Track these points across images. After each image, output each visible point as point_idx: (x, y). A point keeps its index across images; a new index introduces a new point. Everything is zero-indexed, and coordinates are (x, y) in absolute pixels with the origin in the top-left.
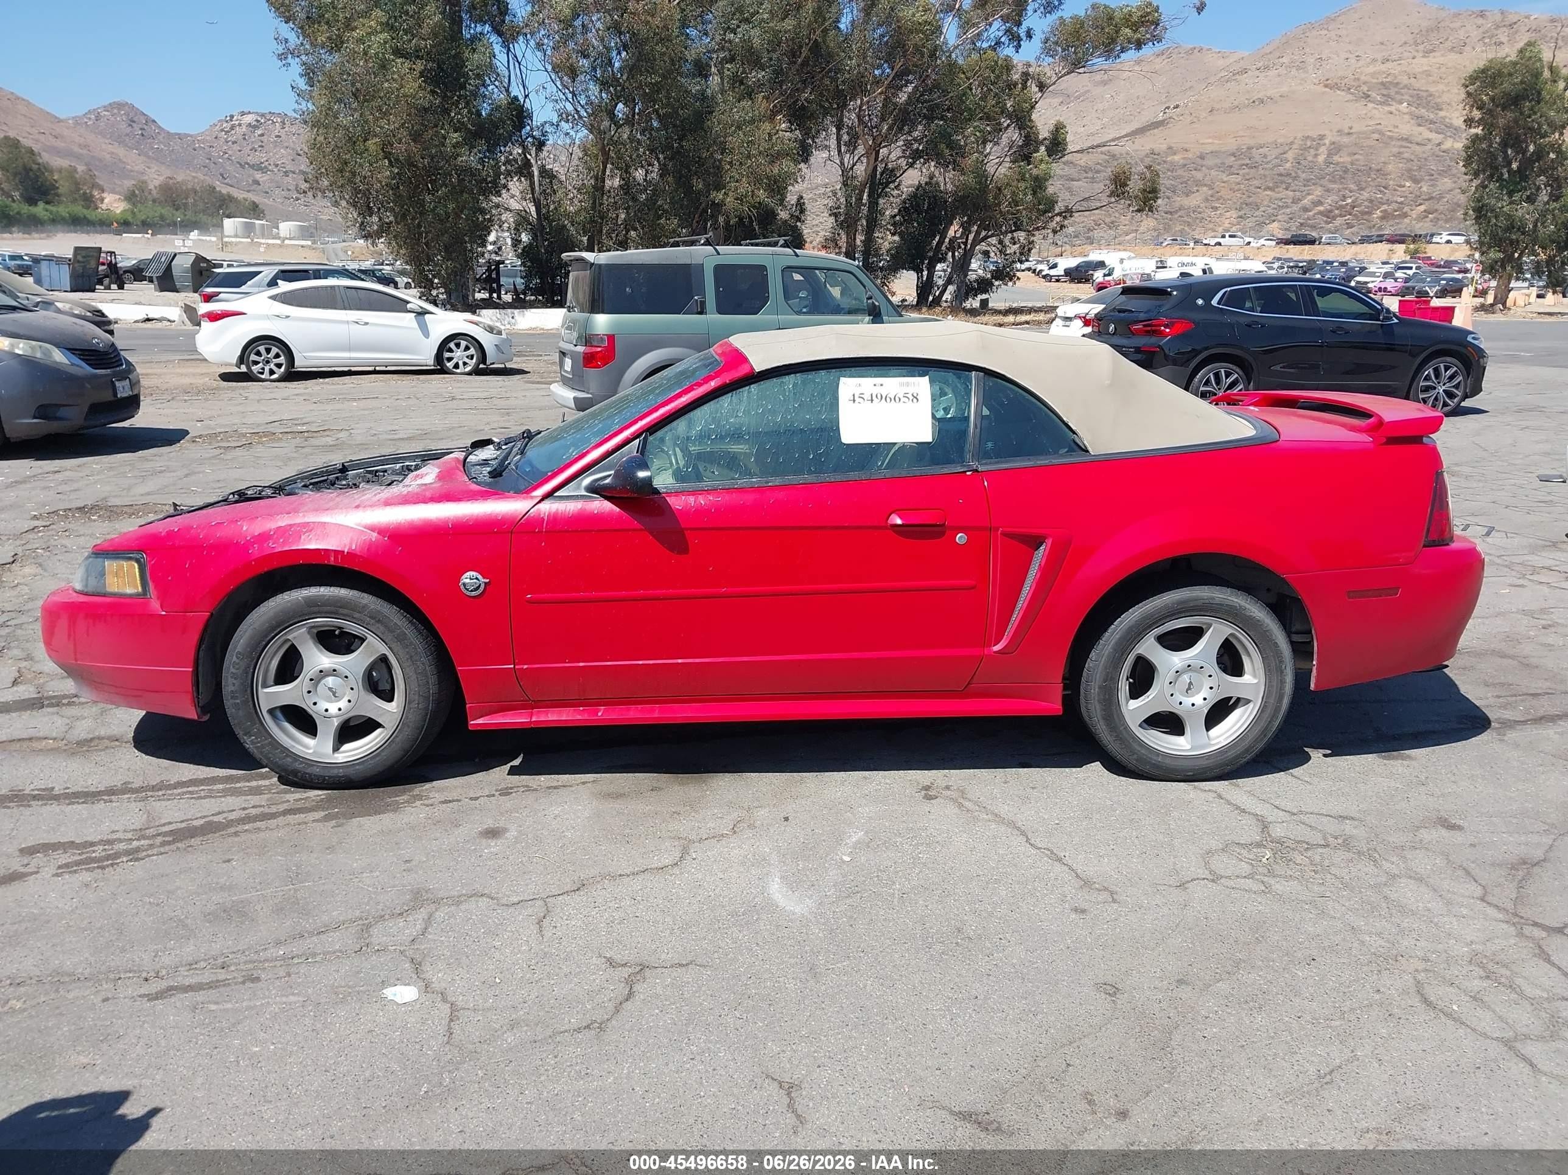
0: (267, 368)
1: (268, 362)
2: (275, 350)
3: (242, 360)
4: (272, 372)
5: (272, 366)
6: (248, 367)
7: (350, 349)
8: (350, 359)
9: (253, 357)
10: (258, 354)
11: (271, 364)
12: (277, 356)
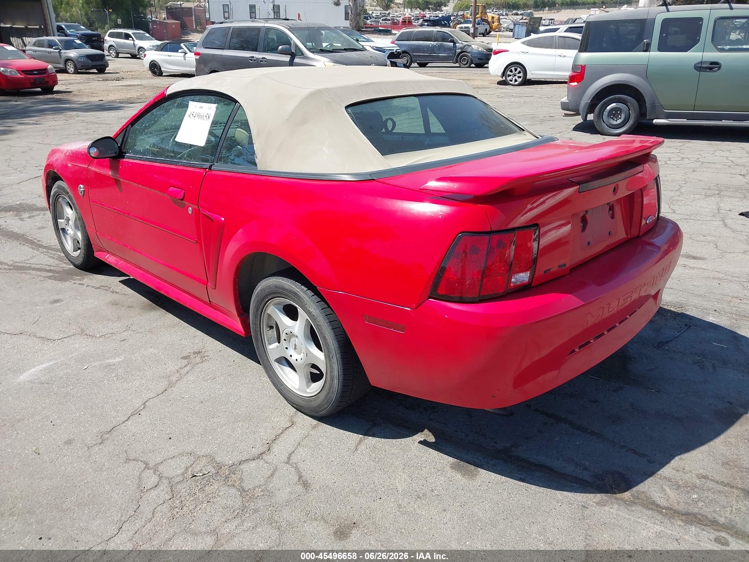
0: (514, 79)
1: (515, 75)
2: (519, 69)
3: (504, 74)
4: (516, 81)
5: (517, 78)
6: (506, 78)
7: (554, 70)
8: (553, 75)
9: (509, 73)
10: (511, 71)
11: (517, 77)
12: (520, 72)
